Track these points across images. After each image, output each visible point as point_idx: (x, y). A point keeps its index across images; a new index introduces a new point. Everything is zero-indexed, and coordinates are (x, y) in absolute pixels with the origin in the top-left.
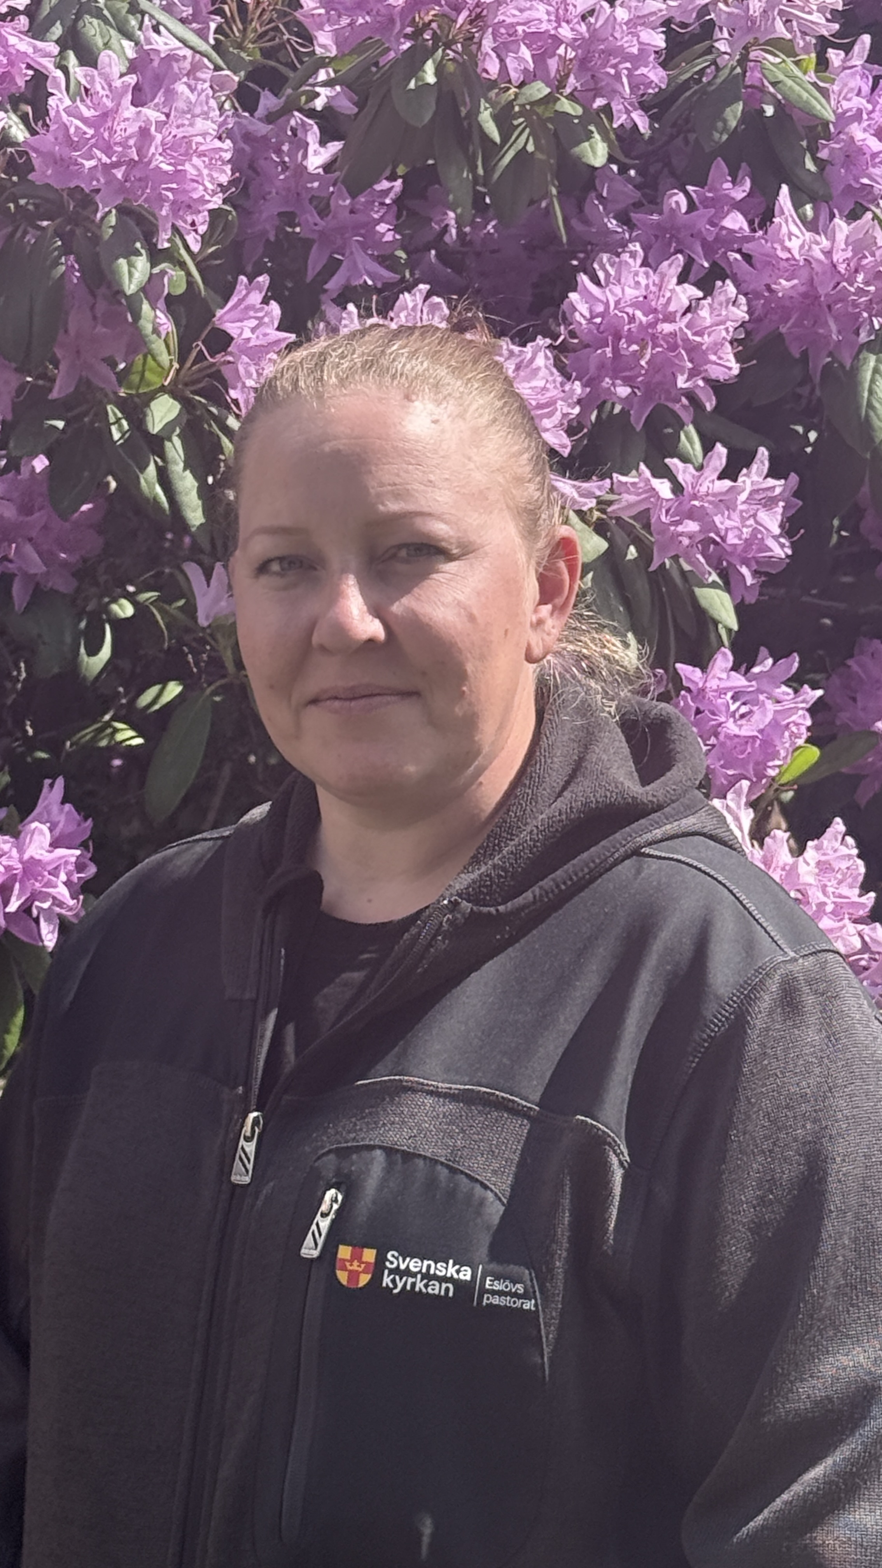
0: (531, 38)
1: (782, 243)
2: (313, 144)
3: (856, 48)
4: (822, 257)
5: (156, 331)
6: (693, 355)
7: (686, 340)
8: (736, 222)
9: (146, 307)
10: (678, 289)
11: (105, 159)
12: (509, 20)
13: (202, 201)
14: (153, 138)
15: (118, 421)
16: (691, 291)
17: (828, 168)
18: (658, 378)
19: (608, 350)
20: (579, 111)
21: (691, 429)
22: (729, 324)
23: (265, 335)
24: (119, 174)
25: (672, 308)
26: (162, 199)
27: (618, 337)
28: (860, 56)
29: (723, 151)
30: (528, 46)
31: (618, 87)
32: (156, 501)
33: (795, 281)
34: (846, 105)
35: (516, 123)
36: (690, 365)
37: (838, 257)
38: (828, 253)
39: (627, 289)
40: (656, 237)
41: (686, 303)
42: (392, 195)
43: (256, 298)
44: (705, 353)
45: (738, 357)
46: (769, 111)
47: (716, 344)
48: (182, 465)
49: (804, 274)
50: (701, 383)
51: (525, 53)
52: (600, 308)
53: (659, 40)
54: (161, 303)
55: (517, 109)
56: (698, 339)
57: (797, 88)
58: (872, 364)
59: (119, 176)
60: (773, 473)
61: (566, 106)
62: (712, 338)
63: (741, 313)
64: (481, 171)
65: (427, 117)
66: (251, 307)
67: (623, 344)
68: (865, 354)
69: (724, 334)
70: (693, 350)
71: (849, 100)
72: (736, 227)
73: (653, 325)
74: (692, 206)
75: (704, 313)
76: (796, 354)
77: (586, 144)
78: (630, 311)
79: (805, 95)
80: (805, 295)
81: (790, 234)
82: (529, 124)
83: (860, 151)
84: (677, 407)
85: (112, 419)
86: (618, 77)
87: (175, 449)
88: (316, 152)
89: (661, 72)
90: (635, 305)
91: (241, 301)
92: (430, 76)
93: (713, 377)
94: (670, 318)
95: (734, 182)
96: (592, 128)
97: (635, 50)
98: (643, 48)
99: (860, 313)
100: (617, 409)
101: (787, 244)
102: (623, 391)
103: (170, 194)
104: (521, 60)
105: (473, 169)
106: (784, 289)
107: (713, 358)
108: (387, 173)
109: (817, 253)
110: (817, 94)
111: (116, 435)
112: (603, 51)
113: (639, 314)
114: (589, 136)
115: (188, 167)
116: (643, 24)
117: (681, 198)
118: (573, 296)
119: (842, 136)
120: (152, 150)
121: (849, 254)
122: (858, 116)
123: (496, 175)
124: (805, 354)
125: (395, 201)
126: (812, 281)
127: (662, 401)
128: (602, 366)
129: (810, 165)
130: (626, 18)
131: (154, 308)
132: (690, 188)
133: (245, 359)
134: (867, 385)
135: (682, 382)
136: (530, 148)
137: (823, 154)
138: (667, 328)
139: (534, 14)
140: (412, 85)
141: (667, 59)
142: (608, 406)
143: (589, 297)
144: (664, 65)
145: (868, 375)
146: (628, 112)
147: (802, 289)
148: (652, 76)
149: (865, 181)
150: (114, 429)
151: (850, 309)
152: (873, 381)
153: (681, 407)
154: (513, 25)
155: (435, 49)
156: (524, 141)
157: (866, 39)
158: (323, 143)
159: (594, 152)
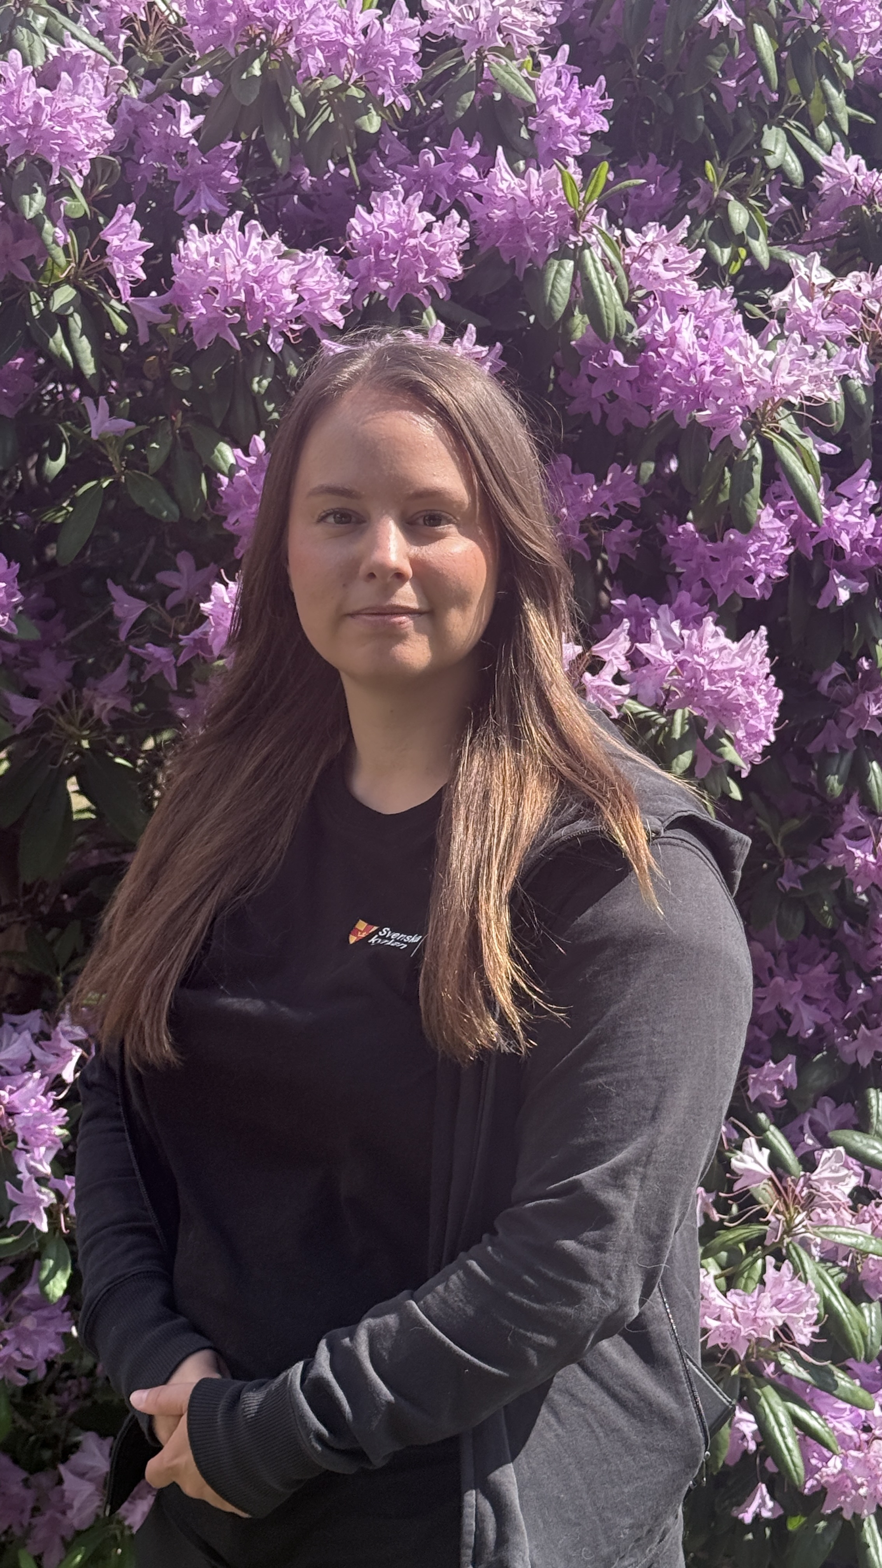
0: (324, 46)
1: (497, 185)
2: (184, 117)
3: (559, 54)
4: (522, 195)
5: (55, 242)
6: (431, 261)
7: (424, 251)
8: (469, 172)
9: (48, 225)
10: (419, 215)
11: (12, 124)
12: (308, 32)
13: (83, 152)
14: (43, 109)
15: (37, 303)
16: (429, 217)
17: (536, 136)
18: (408, 277)
19: (372, 257)
20: (363, 95)
21: (430, 310)
22: (455, 239)
23: (132, 243)
24: (24, 133)
25: (415, 228)
26: (52, 151)
27: (379, 247)
28: (562, 60)
29: (459, 123)
30: (322, 51)
31: (387, 78)
32: (62, 357)
33: (504, 211)
34: (547, 93)
35: (321, 103)
36: (426, 267)
37: (534, 195)
38: (527, 192)
39: (387, 216)
40: (415, 181)
41: (424, 224)
42: (235, 153)
43: (127, 219)
44: (438, 259)
45: (461, 261)
46: (498, 97)
47: (445, 253)
48: (79, 331)
49: (511, 205)
50: (435, 279)
51: (319, 54)
52: (369, 229)
53: (415, 46)
54: (60, 222)
55: (322, 93)
56: (432, 249)
57: (512, 80)
58: (555, 267)
59: (25, 135)
60: (480, 341)
61: (354, 92)
62: (442, 250)
63: (464, 232)
64: (296, 135)
65: (253, 98)
66: (124, 225)
67: (382, 253)
68: (552, 260)
69: (451, 246)
70: (430, 258)
71: (550, 89)
72: (470, 175)
73: (404, 239)
74: (438, 160)
75: (436, 231)
76: (507, 261)
77: (366, 117)
78: (386, 229)
79: (517, 85)
80: (512, 221)
81: (503, 179)
82: (331, 104)
83: (558, 125)
84: (420, 295)
85: (33, 301)
86: (386, 71)
87: (76, 322)
88: (187, 123)
89: (419, 69)
90: (390, 226)
91: (118, 220)
92: (257, 71)
93: (445, 275)
94: (413, 235)
95: (470, 145)
96: (370, 106)
97: (397, 53)
98: (404, 53)
99: (547, 234)
100: (382, 297)
101: (500, 186)
102: (384, 285)
103: (56, 147)
104: (317, 59)
105: (290, 134)
106: (497, 216)
107: (444, 262)
108: (230, 136)
109: (519, 192)
110: (526, 85)
111: (35, 312)
112: (376, 54)
113: (391, 232)
114: (367, 112)
115: (69, 128)
116: (405, 36)
117: (432, 156)
118: (353, 221)
119: (545, 115)
120: (44, 117)
121: (541, 193)
122: (555, 101)
123: (309, 138)
124: (513, 261)
125: (235, 157)
126: (515, 210)
127: (409, 291)
128: (369, 269)
129: (524, 134)
130: (392, 31)
131: (55, 225)
132: (437, 148)
133: (117, 259)
134: (551, 282)
135: (421, 279)
136: (331, 119)
137: (533, 127)
138: (412, 242)
139: (326, 28)
140: (244, 76)
141: (424, 59)
142: (376, 296)
143: (362, 220)
144: (420, 64)
145: (552, 276)
146: (395, 96)
147: (510, 217)
148: (413, 72)
149: (561, 145)
150: (34, 309)
151: (541, 230)
152: (555, 279)
153: (422, 296)
154: (310, 36)
155: (262, 52)
156: (327, 115)
157: (566, 47)
158: (192, 116)
159: (371, 123)
